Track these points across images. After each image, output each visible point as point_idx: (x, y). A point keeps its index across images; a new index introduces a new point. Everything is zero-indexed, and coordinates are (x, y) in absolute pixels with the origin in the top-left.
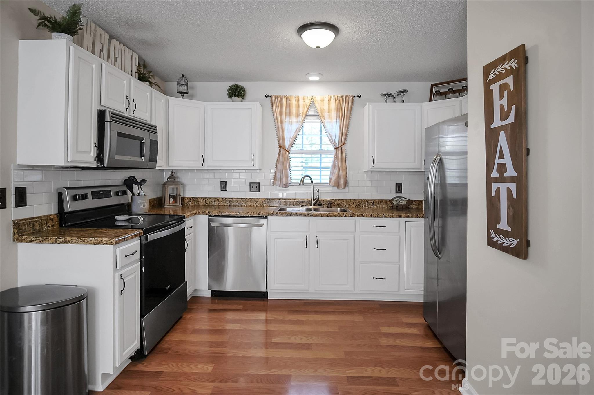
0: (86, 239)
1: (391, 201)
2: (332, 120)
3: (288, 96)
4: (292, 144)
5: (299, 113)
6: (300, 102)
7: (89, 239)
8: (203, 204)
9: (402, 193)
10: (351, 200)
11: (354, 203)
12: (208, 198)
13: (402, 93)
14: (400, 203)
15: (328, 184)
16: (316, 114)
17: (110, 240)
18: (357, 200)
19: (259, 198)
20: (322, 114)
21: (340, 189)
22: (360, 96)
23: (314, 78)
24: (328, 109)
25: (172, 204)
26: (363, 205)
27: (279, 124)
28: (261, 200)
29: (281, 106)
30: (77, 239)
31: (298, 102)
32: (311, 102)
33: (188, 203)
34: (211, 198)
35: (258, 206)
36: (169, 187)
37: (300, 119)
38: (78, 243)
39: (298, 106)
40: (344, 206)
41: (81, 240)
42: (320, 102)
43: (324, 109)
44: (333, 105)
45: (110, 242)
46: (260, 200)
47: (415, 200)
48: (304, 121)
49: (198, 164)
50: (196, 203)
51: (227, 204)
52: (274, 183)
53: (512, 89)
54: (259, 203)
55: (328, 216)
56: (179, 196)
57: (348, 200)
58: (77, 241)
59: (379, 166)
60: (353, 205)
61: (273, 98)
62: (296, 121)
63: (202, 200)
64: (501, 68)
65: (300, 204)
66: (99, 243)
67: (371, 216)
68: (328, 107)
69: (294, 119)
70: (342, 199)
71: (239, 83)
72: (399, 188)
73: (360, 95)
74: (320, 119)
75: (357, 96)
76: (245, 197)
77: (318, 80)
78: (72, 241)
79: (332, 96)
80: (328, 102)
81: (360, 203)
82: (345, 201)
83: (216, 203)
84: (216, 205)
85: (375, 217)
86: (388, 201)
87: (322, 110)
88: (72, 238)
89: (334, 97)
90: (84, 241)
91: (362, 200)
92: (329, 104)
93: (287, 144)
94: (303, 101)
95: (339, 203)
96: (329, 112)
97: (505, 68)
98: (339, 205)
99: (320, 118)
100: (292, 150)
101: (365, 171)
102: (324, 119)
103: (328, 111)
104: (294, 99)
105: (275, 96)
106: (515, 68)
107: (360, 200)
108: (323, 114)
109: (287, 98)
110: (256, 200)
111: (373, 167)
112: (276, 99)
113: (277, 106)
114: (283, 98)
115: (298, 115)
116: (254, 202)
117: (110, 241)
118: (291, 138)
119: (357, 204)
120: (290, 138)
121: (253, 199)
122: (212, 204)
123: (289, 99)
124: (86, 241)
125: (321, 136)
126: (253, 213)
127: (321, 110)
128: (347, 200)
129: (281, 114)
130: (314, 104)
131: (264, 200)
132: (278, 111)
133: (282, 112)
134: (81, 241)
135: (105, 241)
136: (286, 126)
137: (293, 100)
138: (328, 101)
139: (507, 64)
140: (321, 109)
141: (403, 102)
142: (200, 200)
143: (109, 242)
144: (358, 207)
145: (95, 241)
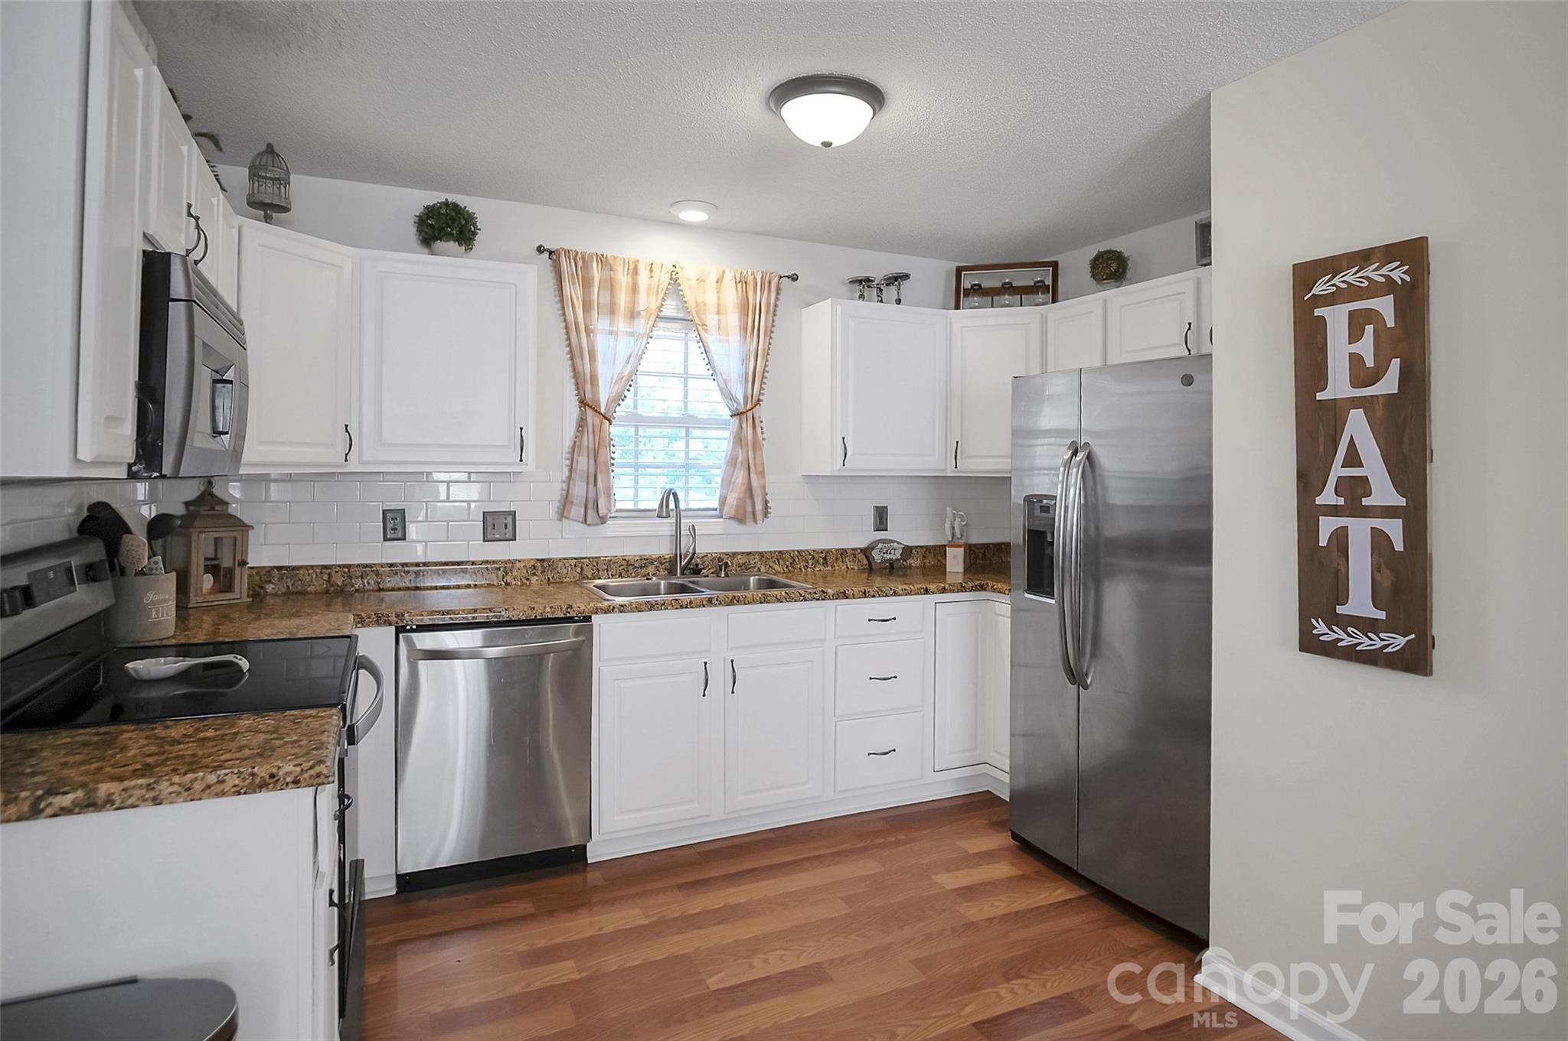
0: (196, 779)
1: (866, 552)
2: (728, 335)
3: (607, 256)
4: (619, 398)
5: (637, 310)
6: (639, 277)
7: (212, 778)
8: (319, 589)
9: (887, 530)
10: (771, 552)
11: (781, 561)
12: (339, 566)
13: (896, 281)
14: (888, 556)
15: (717, 513)
16: (681, 315)
17: (311, 768)
18: (787, 551)
19: (516, 560)
20: (699, 318)
21: (748, 523)
22: (794, 278)
23: (694, 215)
24: (716, 306)
25: (210, 594)
26: (803, 564)
27: (583, 335)
28: (522, 564)
29: (587, 283)
30: (155, 782)
31: (632, 278)
32: (672, 282)
33: (262, 588)
34: (349, 566)
35: (514, 582)
36: (203, 535)
37: (641, 325)
38: (157, 801)
39: (634, 289)
40: (756, 569)
41: (172, 784)
42: (694, 283)
43: (705, 304)
44: (731, 296)
45: (311, 776)
46: (518, 565)
47: (916, 547)
48: (651, 334)
49: (327, 456)
50: (292, 585)
51: (408, 582)
52: (563, 514)
53: (1390, 323)
54: (515, 573)
55: (761, 603)
56: (239, 565)
57: (766, 552)
58: (151, 794)
59: (858, 463)
60: (776, 567)
61: (563, 259)
62: (626, 330)
63: (314, 577)
64: (1355, 276)
65: (639, 570)
66: (263, 786)
67: (865, 595)
68: (716, 299)
69: (622, 325)
70: (750, 553)
71: (462, 200)
72: (881, 518)
73: (795, 274)
74: (696, 332)
75: (788, 277)
76: (467, 560)
77: (703, 222)
78: (125, 795)
79: (727, 271)
80: (715, 284)
81: (794, 560)
82: (757, 556)
83: (368, 583)
84: (367, 587)
85: (874, 596)
86: (859, 551)
87: (701, 307)
88: (126, 784)
89: (732, 274)
90: (189, 789)
91: (798, 552)
92: (719, 291)
93: (604, 397)
94: (649, 276)
95: (744, 561)
96: (718, 313)
97: (1368, 278)
98: (743, 567)
99: (694, 329)
100: (617, 413)
101: (803, 476)
102: (706, 330)
103: (716, 310)
104: (624, 267)
105: (567, 252)
106: (1402, 282)
107: (794, 551)
108: (703, 317)
109: (603, 260)
110: (506, 567)
111: (844, 465)
112: (572, 261)
113: (574, 283)
114: (593, 261)
115: (633, 315)
116: (501, 573)
117: (312, 772)
118: (614, 381)
119: (787, 563)
120: (612, 379)
121: (494, 562)
122: (352, 586)
123: (610, 265)
124: (198, 786)
125: (686, 377)
126: (548, 609)
127: (697, 306)
128: (761, 554)
129: (587, 306)
130: (680, 288)
131: (533, 563)
132: (577, 298)
133: (590, 301)
134: (175, 788)
135: (288, 774)
136: (601, 343)
137: (620, 270)
138: (717, 282)
139: (1376, 270)
140: (696, 302)
141: (899, 304)
142: (309, 575)
143: (306, 775)
144: (790, 571)
145: (244, 779)
